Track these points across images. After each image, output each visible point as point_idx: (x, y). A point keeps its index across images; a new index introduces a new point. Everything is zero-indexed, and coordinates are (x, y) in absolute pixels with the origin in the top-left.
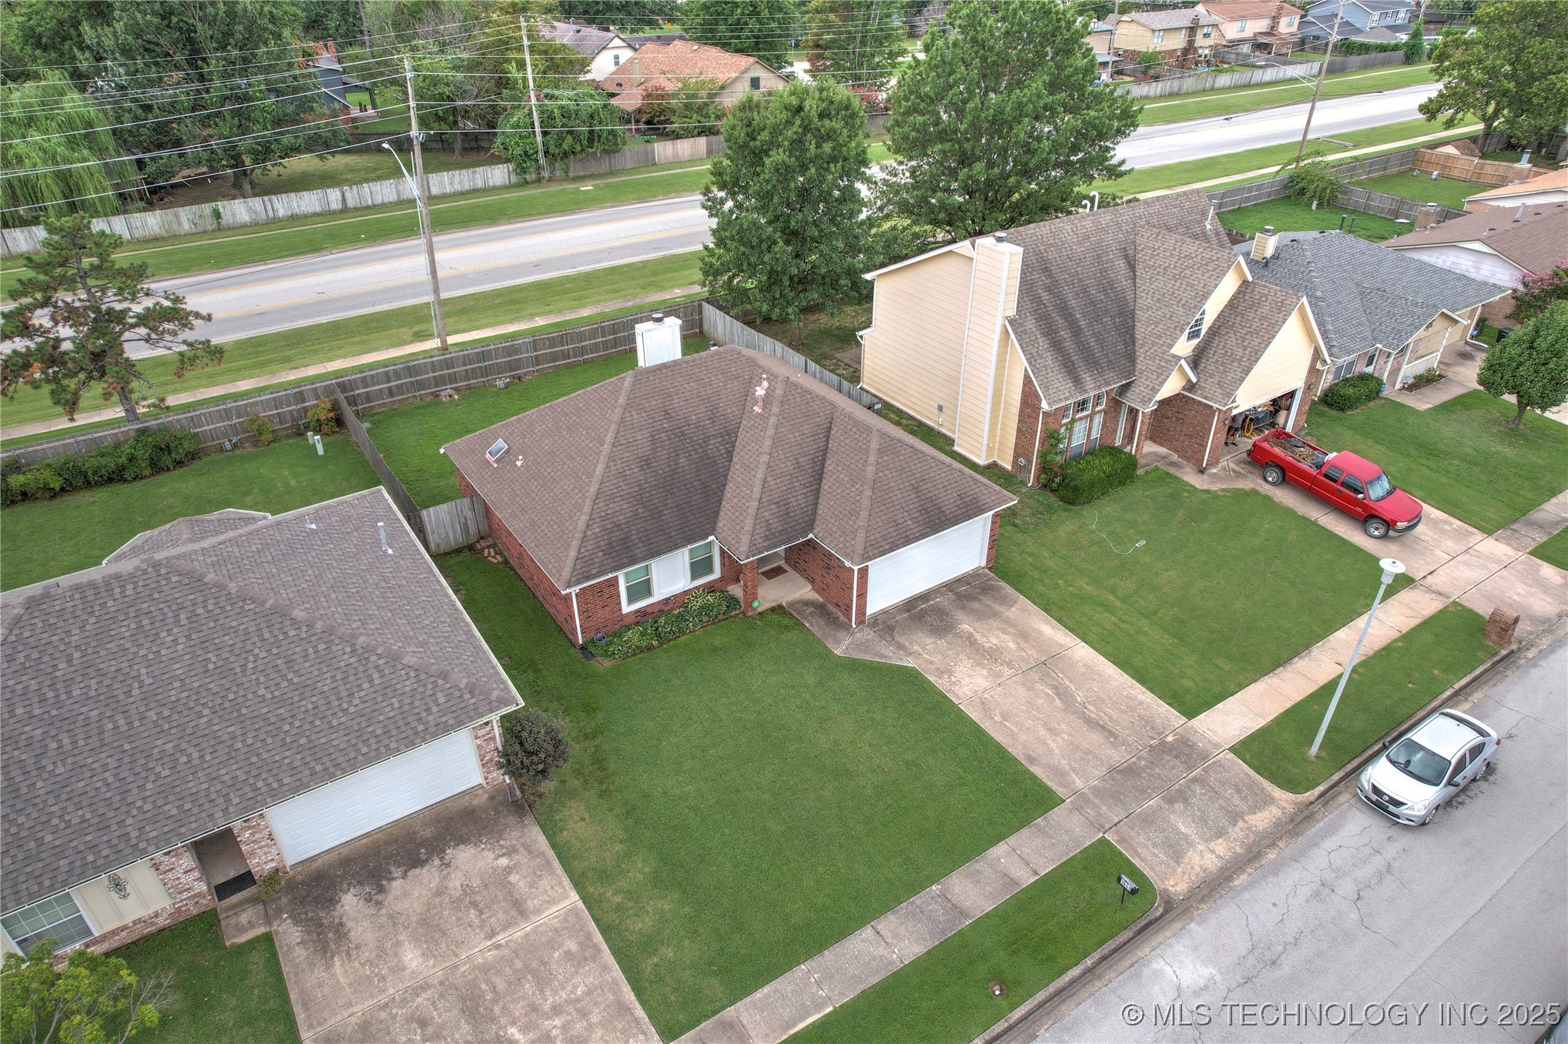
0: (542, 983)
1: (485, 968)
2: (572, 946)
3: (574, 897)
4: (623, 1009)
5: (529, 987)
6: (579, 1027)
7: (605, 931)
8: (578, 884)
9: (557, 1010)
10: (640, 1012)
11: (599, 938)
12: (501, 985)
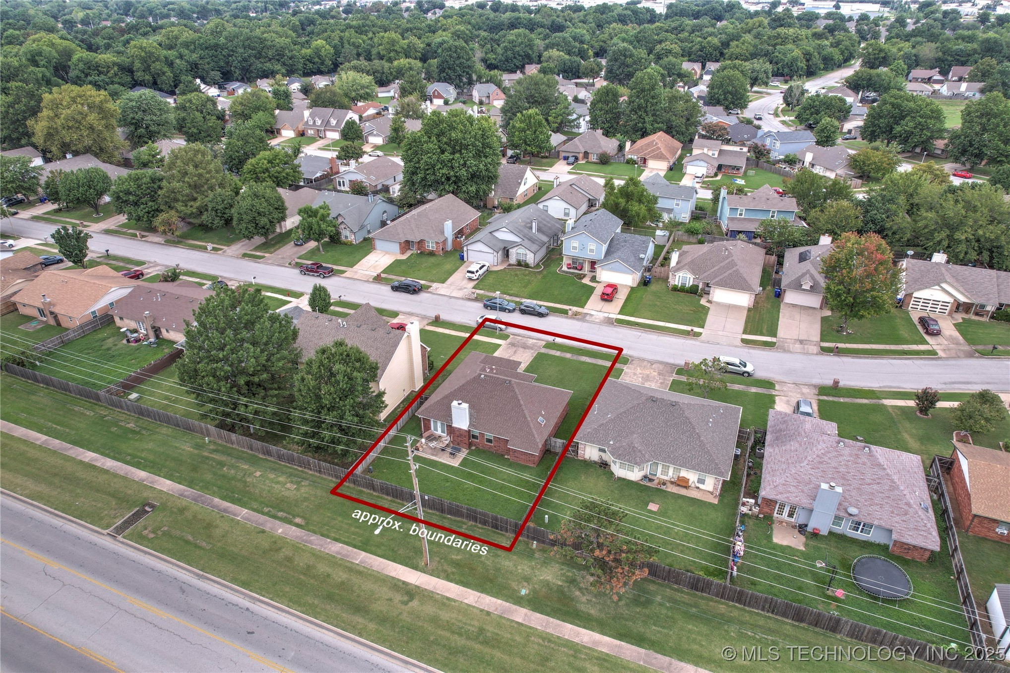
4: (625, 374)
6: (632, 375)
9: (633, 378)
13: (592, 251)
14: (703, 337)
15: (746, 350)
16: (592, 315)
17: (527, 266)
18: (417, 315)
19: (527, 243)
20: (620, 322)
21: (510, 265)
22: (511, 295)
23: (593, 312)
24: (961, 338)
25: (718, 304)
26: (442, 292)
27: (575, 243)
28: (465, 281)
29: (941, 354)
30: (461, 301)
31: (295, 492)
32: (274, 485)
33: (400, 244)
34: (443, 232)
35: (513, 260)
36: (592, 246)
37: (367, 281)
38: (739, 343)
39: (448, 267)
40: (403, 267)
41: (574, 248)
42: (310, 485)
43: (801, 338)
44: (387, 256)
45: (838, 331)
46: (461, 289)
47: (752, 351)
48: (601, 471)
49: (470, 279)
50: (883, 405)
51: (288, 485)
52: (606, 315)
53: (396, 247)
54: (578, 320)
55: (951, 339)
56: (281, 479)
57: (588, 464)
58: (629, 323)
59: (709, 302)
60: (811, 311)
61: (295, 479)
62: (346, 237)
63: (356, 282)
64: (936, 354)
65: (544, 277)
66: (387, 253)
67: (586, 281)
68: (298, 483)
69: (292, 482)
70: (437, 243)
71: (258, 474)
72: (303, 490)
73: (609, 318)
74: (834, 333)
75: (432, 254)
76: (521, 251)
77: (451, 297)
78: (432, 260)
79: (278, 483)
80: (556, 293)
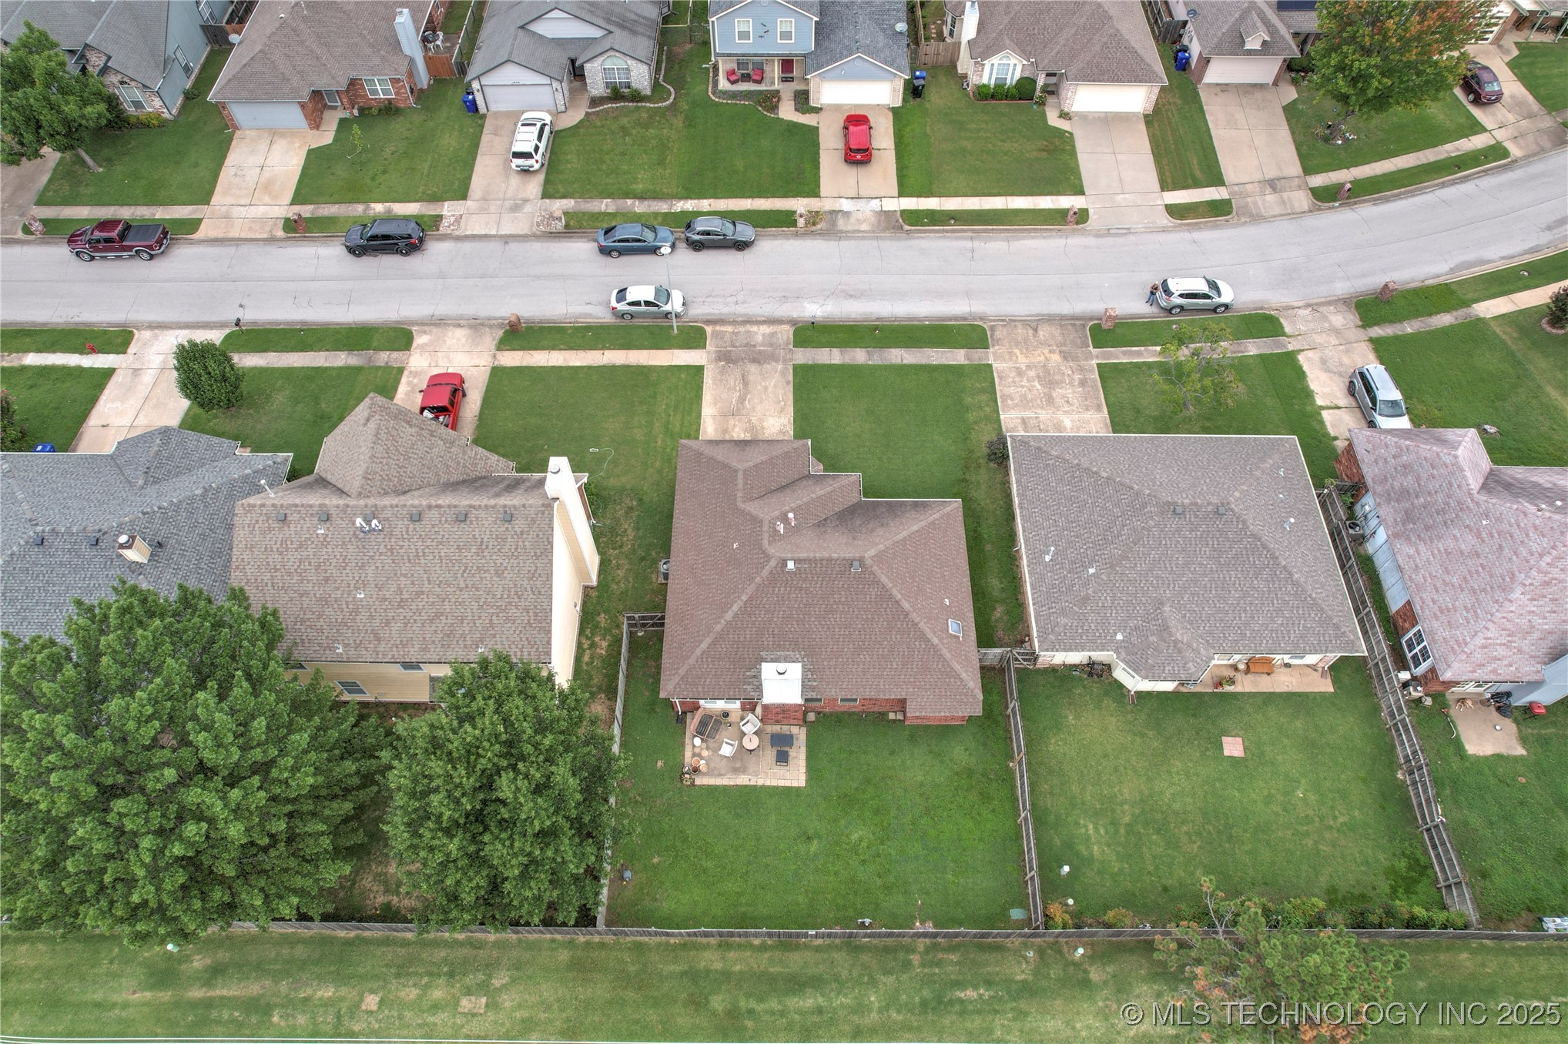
0: (1025, 396)
1: (1042, 408)
2: (1009, 402)
3: (1002, 417)
4: (1001, 378)
5: (1029, 397)
6: (1017, 379)
7: (996, 401)
8: (998, 421)
9: (1023, 387)
10: (995, 375)
11: (999, 400)
12: (1039, 401)
13: (786, 35)
14: (1094, 221)
15: (1186, 235)
16: (847, 214)
17: (636, 97)
18: (457, 322)
19: (620, 38)
20: (916, 219)
21: (595, 102)
22: (641, 197)
23: (846, 205)
24: (1530, 98)
25: (1084, 117)
26: (476, 226)
27: (743, 24)
28: (515, 180)
29: (1515, 151)
30: (537, 246)
31: (491, 1016)
32: (431, 1019)
33: (303, 106)
34: (396, 45)
35: (596, 85)
36: (785, 23)
37: (271, 240)
38: (1166, 220)
39: (449, 142)
40: (341, 171)
41: (744, 35)
42: (513, 980)
43: (1271, 174)
44: (280, 145)
45: (1326, 140)
46: (516, 208)
47: (1197, 235)
48: (1096, 688)
49: (525, 171)
50: (1480, 321)
51: (466, 1004)
52: (875, 204)
53: (293, 116)
54: (823, 234)
55: (1517, 104)
56: (437, 994)
57: (1063, 675)
58: (935, 219)
59: (1064, 115)
60: (1258, 95)
61: (469, 980)
62: (138, 105)
63: (246, 249)
64: (1505, 154)
65: (690, 122)
66: (275, 133)
67: (787, 112)
68: (484, 988)
69: (468, 992)
70: (395, 81)
71: (371, 1001)
72: (507, 1001)
73: (887, 215)
74: (1320, 144)
75: (389, 110)
76: (615, 62)
77: (507, 239)
78: (398, 127)
79: (436, 1007)
80: (739, 165)
